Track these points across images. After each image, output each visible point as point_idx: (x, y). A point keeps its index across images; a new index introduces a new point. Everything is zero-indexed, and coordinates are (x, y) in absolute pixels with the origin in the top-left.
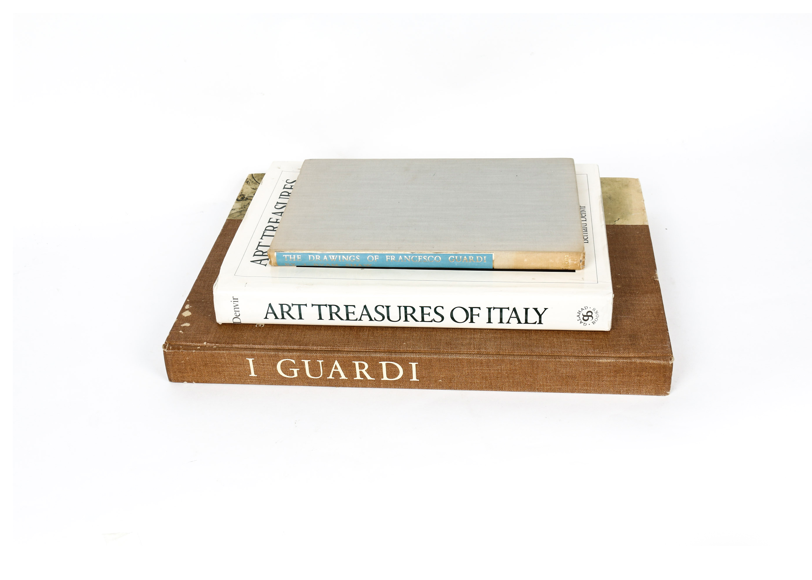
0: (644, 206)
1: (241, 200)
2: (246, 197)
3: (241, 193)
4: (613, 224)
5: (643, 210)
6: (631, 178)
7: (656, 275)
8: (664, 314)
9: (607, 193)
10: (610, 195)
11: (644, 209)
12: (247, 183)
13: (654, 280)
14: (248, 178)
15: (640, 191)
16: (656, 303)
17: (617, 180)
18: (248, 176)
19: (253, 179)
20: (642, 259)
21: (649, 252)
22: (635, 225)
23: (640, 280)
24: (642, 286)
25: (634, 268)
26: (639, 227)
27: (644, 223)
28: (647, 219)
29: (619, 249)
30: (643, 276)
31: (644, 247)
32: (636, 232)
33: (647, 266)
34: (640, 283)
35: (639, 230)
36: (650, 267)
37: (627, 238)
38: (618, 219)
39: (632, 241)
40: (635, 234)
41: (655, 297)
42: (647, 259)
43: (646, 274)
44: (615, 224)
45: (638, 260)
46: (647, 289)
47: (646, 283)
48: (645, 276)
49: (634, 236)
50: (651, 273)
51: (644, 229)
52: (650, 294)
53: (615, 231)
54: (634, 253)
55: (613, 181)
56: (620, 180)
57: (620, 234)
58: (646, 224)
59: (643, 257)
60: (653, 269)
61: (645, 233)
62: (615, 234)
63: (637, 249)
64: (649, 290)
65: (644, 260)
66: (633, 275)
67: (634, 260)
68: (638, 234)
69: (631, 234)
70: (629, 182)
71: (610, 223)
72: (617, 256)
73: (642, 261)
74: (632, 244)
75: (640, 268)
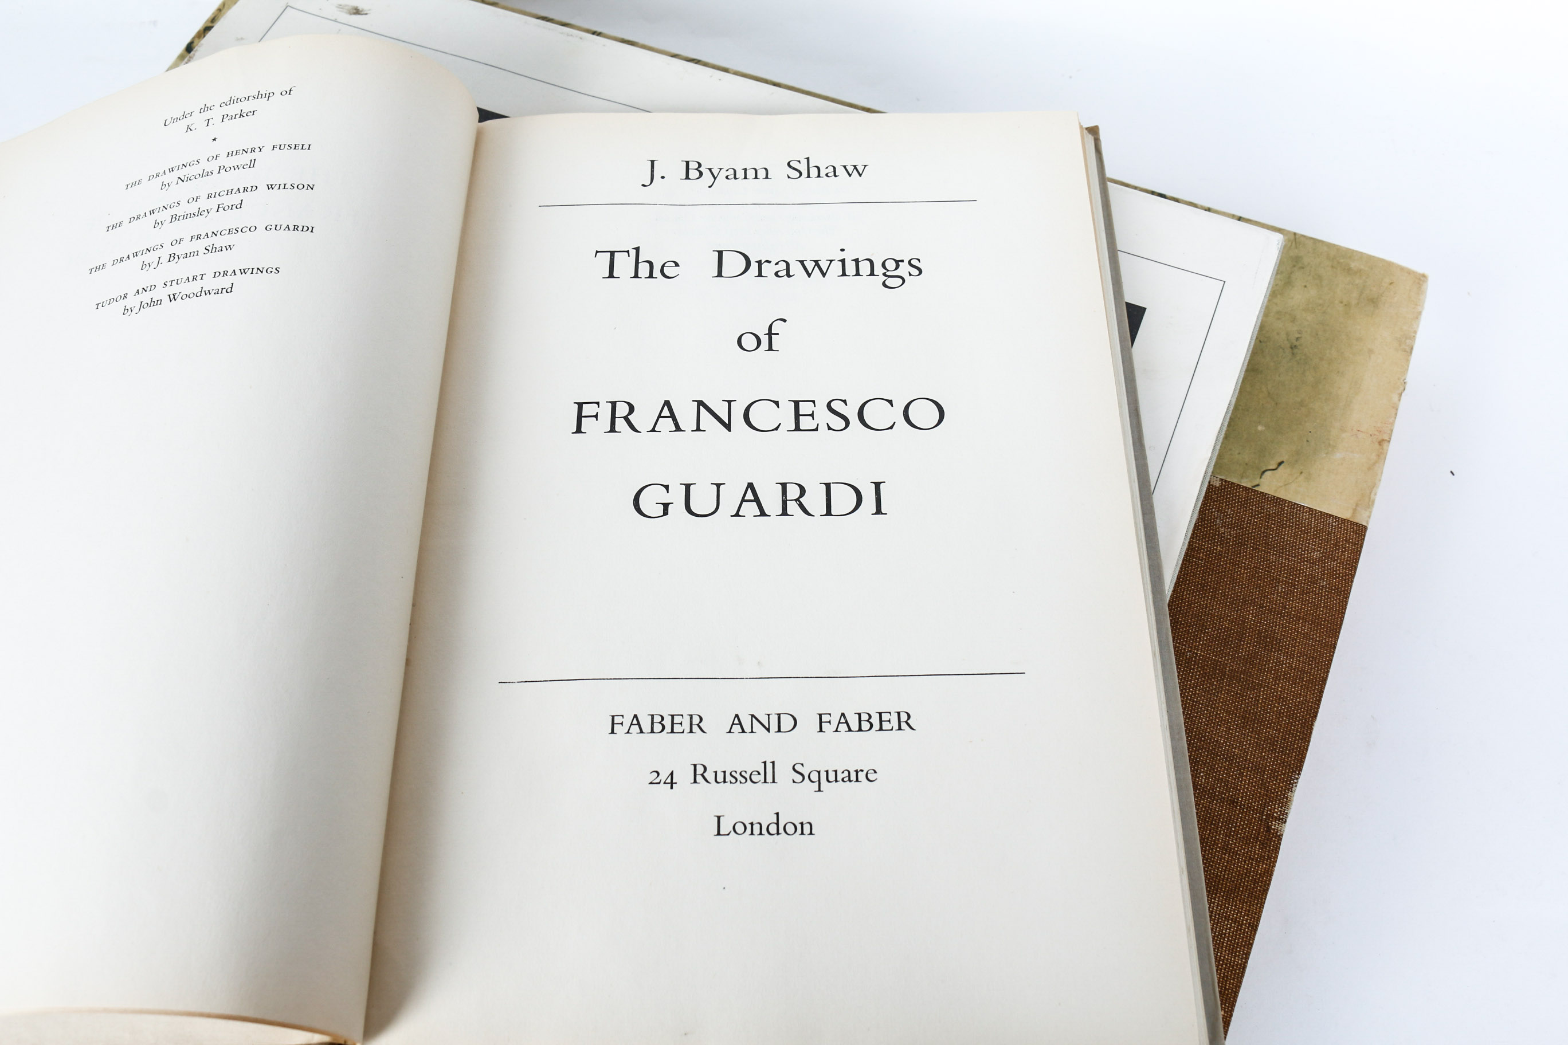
0: (1393, 424)
4: (1249, 485)
5: (1381, 443)
6: (1402, 269)
7: (1285, 803)
9: (1293, 320)
10: (1300, 332)
11: (1386, 437)
13: (1269, 828)
15: (1408, 341)
17: (1353, 265)
20: (1272, 701)
21: (1311, 668)
22: (1321, 512)
23: (1220, 815)
24: (1212, 849)
25: (1227, 738)
26: (1332, 526)
27: (1355, 511)
28: (1375, 494)
29: (1216, 624)
30: (1239, 790)
31: (1306, 636)
32: (1314, 549)
33: (1277, 741)
34: (1214, 825)
35: (1325, 545)
36: (1282, 752)
37: (1268, 571)
38: (1279, 461)
39: (1277, 594)
40: (1304, 558)
41: (1232, 920)
42: (1291, 707)
43: (1254, 786)
44: (1257, 483)
45: (1258, 701)
46: (1226, 867)
47: (1234, 832)
48: (1246, 793)
49: (1297, 567)
50: (1275, 785)
51: (1346, 541)
52: (1223, 896)
53: (1244, 522)
54: (1260, 659)
55: (1339, 263)
56: (1362, 267)
57: (1253, 547)
58: (1360, 519)
59: (1281, 692)
60: (1290, 765)
61: (1340, 563)
62: (1235, 541)
63: (1280, 640)
64: (1228, 875)
65: (1278, 708)
66: (1209, 774)
67: (1246, 696)
68: (1313, 563)
69: (1289, 555)
70: (1391, 283)
71: (1242, 477)
72: (1195, 657)
73: (1269, 713)
74: (1270, 611)
75: (1249, 744)
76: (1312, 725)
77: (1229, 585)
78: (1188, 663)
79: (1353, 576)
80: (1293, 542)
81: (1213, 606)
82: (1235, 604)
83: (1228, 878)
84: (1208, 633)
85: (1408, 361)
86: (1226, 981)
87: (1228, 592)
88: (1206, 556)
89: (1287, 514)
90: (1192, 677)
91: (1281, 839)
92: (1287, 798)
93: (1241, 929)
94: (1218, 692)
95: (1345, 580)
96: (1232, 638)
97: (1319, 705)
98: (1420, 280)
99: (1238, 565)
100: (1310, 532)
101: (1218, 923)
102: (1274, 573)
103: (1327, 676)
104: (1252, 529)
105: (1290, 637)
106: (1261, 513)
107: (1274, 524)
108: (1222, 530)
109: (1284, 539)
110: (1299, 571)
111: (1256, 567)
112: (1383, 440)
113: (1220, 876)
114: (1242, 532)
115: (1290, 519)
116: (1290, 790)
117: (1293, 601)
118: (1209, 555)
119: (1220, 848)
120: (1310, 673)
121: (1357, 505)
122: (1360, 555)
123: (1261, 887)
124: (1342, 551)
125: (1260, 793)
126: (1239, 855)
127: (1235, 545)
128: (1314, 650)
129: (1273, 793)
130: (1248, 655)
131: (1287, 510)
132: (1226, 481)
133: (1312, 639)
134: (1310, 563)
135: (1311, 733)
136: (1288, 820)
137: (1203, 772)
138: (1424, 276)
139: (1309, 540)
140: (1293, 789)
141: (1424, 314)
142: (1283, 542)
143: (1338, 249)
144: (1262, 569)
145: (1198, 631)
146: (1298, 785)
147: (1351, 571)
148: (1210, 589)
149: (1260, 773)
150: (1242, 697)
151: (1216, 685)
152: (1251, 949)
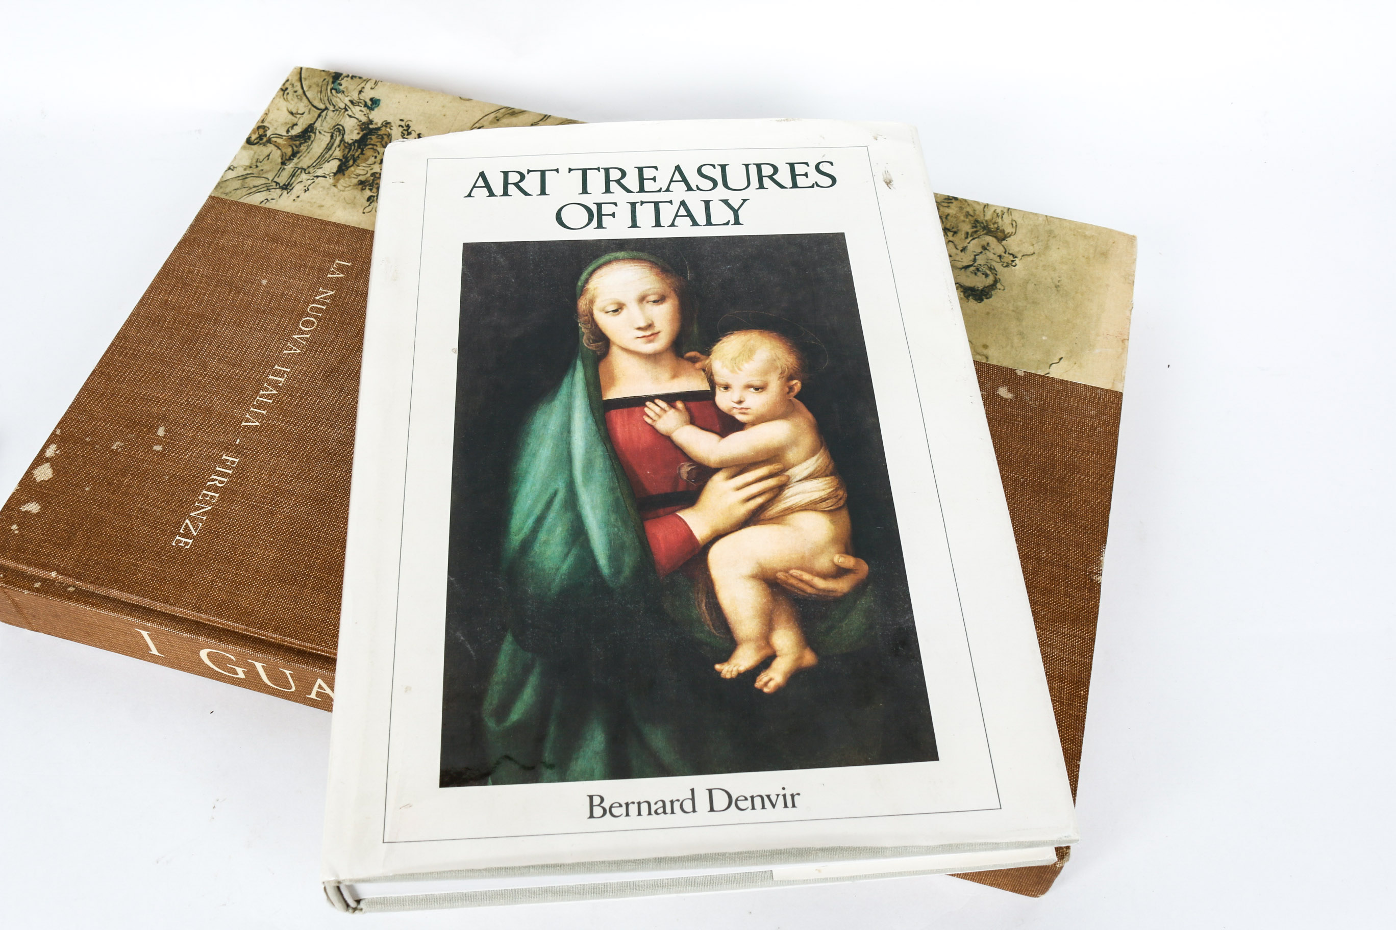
0: (1129, 329)
1: (255, 141)
2: (268, 136)
3: (263, 121)
4: (1043, 374)
5: (1123, 341)
6: (1119, 233)
7: (1099, 563)
8: (1087, 699)
9: (1055, 270)
11: (1126, 338)
12: (282, 93)
13: (1092, 580)
14: (290, 79)
15: (1130, 277)
16: (1076, 657)
17: (1088, 233)
18: (290, 75)
19: (299, 84)
20: (1080, 504)
21: (1102, 482)
22: (1092, 386)
23: (1060, 575)
24: (1058, 596)
25: (1056, 528)
26: (1101, 394)
27: (1113, 384)
28: (1125, 373)
29: (1036, 460)
30: (1069, 559)
31: (1095, 462)
32: (1091, 409)
33: (1088, 527)
34: (1057, 581)
35: (1098, 406)
36: (1092, 533)
37: (1064, 425)
38: (1060, 357)
39: (1072, 438)
40: (1086, 415)
41: (1078, 637)
42: (1093, 506)
43: (1078, 556)
44: (1048, 372)
45: (1071, 504)
46: (1069, 605)
47: (1070, 584)
48: (1074, 560)
49: (1082, 421)
50: (1091, 553)
51: (1111, 402)
52: (1070, 623)
53: (1043, 396)
54: (1068, 479)
55: (1078, 232)
56: (1093, 234)
57: (1051, 411)
58: (1118, 389)
59: (1085, 497)
60: (1098, 541)
61: (1109, 416)
62: (1040, 408)
63: (1079, 466)
64: (1071, 610)
65: (1084, 507)
66: (1048, 551)
67: (1063, 502)
68: (1092, 418)
69: (1076, 414)
70: (1114, 243)
71: (1037, 369)
72: (1026, 481)
73: (1080, 511)
74: (1070, 449)
75: (1070, 531)
76: (1108, 515)
77: (1041, 435)
78: (1022, 485)
79: (1119, 424)
80: (1077, 406)
81: (1032, 449)
82: (1046, 447)
83: (1071, 612)
84: (1032, 466)
85: (1132, 289)
86: (1081, 673)
87: (1041, 440)
88: (1022, 419)
89: (1070, 389)
90: (1026, 493)
91: (1100, 586)
92: (1100, 560)
93: (1085, 642)
94: (1045, 501)
95: (1114, 426)
96: (1048, 467)
97: (1110, 503)
98: (1132, 239)
99: (1044, 423)
100: (1087, 399)
101: (1069, 639)
102: (1068, 426)
103: (1113, 485)
104: (1050, 400)
105: (1085, 464)
106: (1054, 390)
107: (1063, 396)
108: (1030, 403)
109: (1071, 404)
110: (1084, 423)
111: (1056, 423)
112: (1124, 339)
113: (1066, 611)
114: (1043, 403)
115: (1073, 392)
116: (1101, 555)
117: (1083, 442)
118: (1024, 418)
119: (1063, 594)
120: (1101, 484)
121: (1114, 380)
122: (1121, 410)
123: (1093, 615)
124: (1110, 409)
125: (1082, 559)
126: (1076, 597)
127: (1040, 411)
128: (1102, 470)
129: (1091, 559)
130: (1060, 477)
131: (1070, 387)
132: (1027, 373)
133: (1100, 464)
134: (1090, 418)
135: (1108, 520)
136: (1103, 574)
137: (1044, 550)
138: (1134, 236)
139: (1087, 404)
140: (1103, 555)
141: (1137, 260)
142: (1071, 407)
143: (1076, 223)
144: (1060, 424)
145: (1025, 465)
146: (1106, 552)
147: (1117, 420)
148: (1028, 439)
149: (1080, 547)
150: (1061, 502)
151: (1043, 497)
152: (1093, 653)
